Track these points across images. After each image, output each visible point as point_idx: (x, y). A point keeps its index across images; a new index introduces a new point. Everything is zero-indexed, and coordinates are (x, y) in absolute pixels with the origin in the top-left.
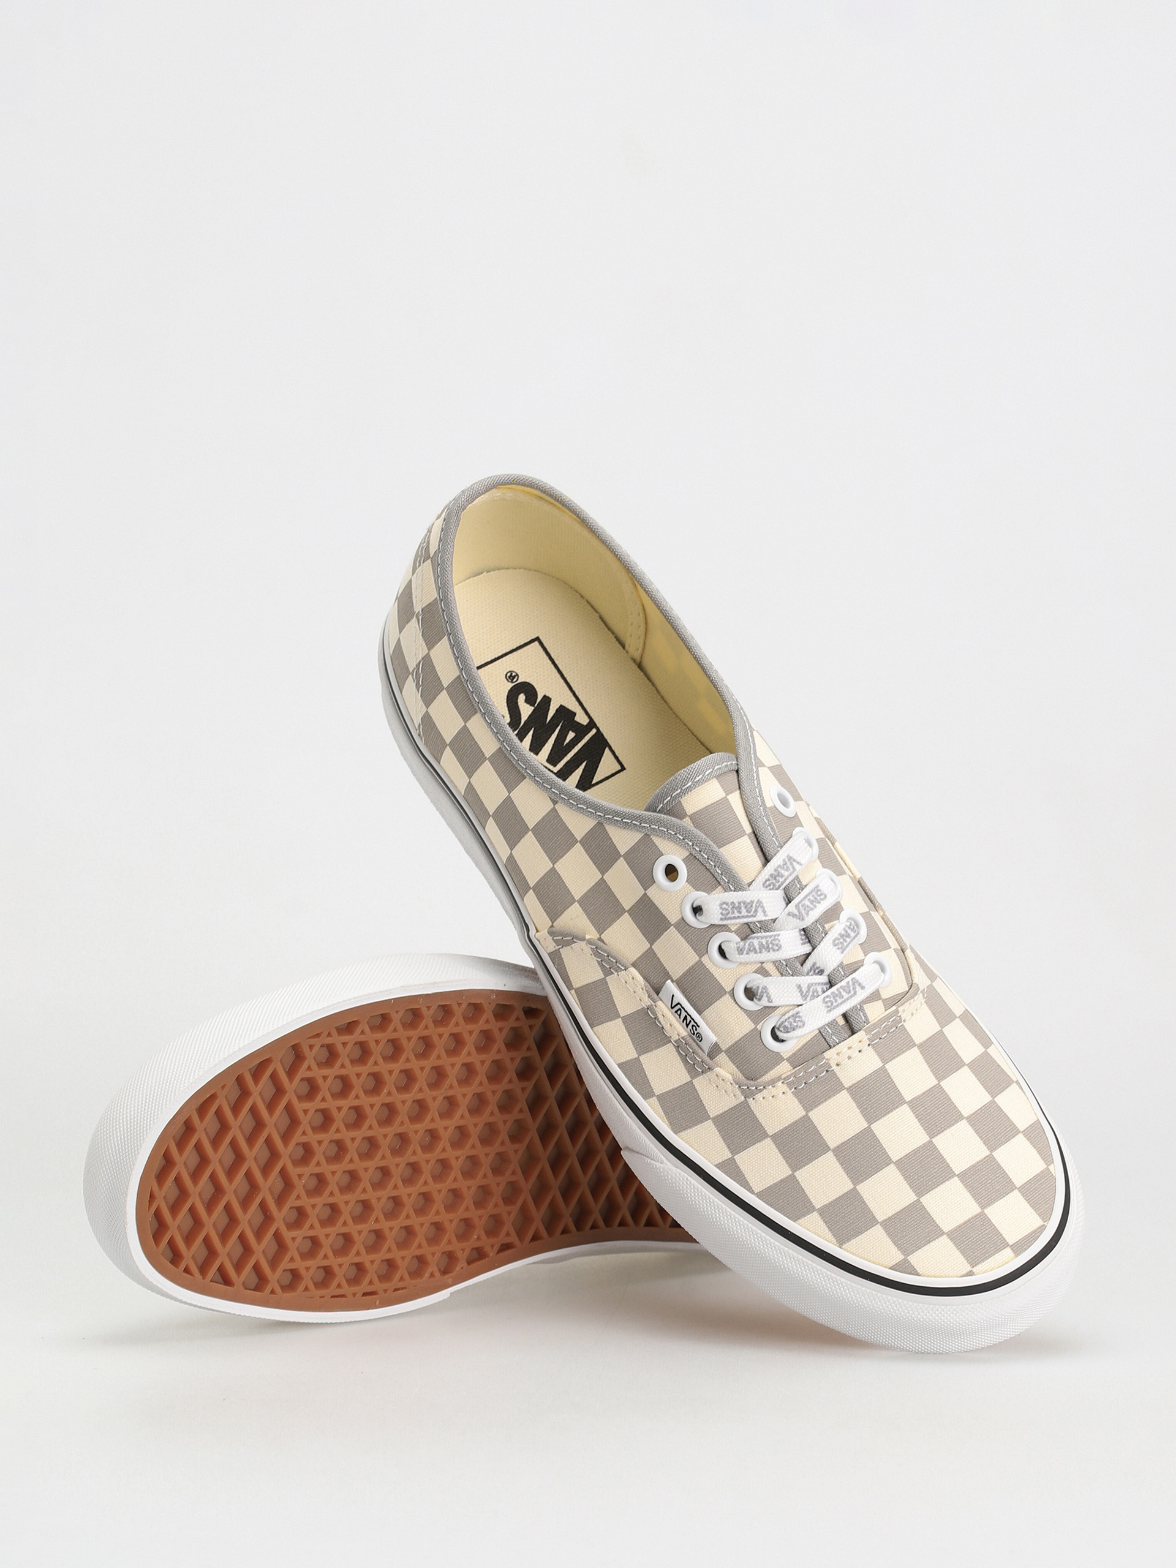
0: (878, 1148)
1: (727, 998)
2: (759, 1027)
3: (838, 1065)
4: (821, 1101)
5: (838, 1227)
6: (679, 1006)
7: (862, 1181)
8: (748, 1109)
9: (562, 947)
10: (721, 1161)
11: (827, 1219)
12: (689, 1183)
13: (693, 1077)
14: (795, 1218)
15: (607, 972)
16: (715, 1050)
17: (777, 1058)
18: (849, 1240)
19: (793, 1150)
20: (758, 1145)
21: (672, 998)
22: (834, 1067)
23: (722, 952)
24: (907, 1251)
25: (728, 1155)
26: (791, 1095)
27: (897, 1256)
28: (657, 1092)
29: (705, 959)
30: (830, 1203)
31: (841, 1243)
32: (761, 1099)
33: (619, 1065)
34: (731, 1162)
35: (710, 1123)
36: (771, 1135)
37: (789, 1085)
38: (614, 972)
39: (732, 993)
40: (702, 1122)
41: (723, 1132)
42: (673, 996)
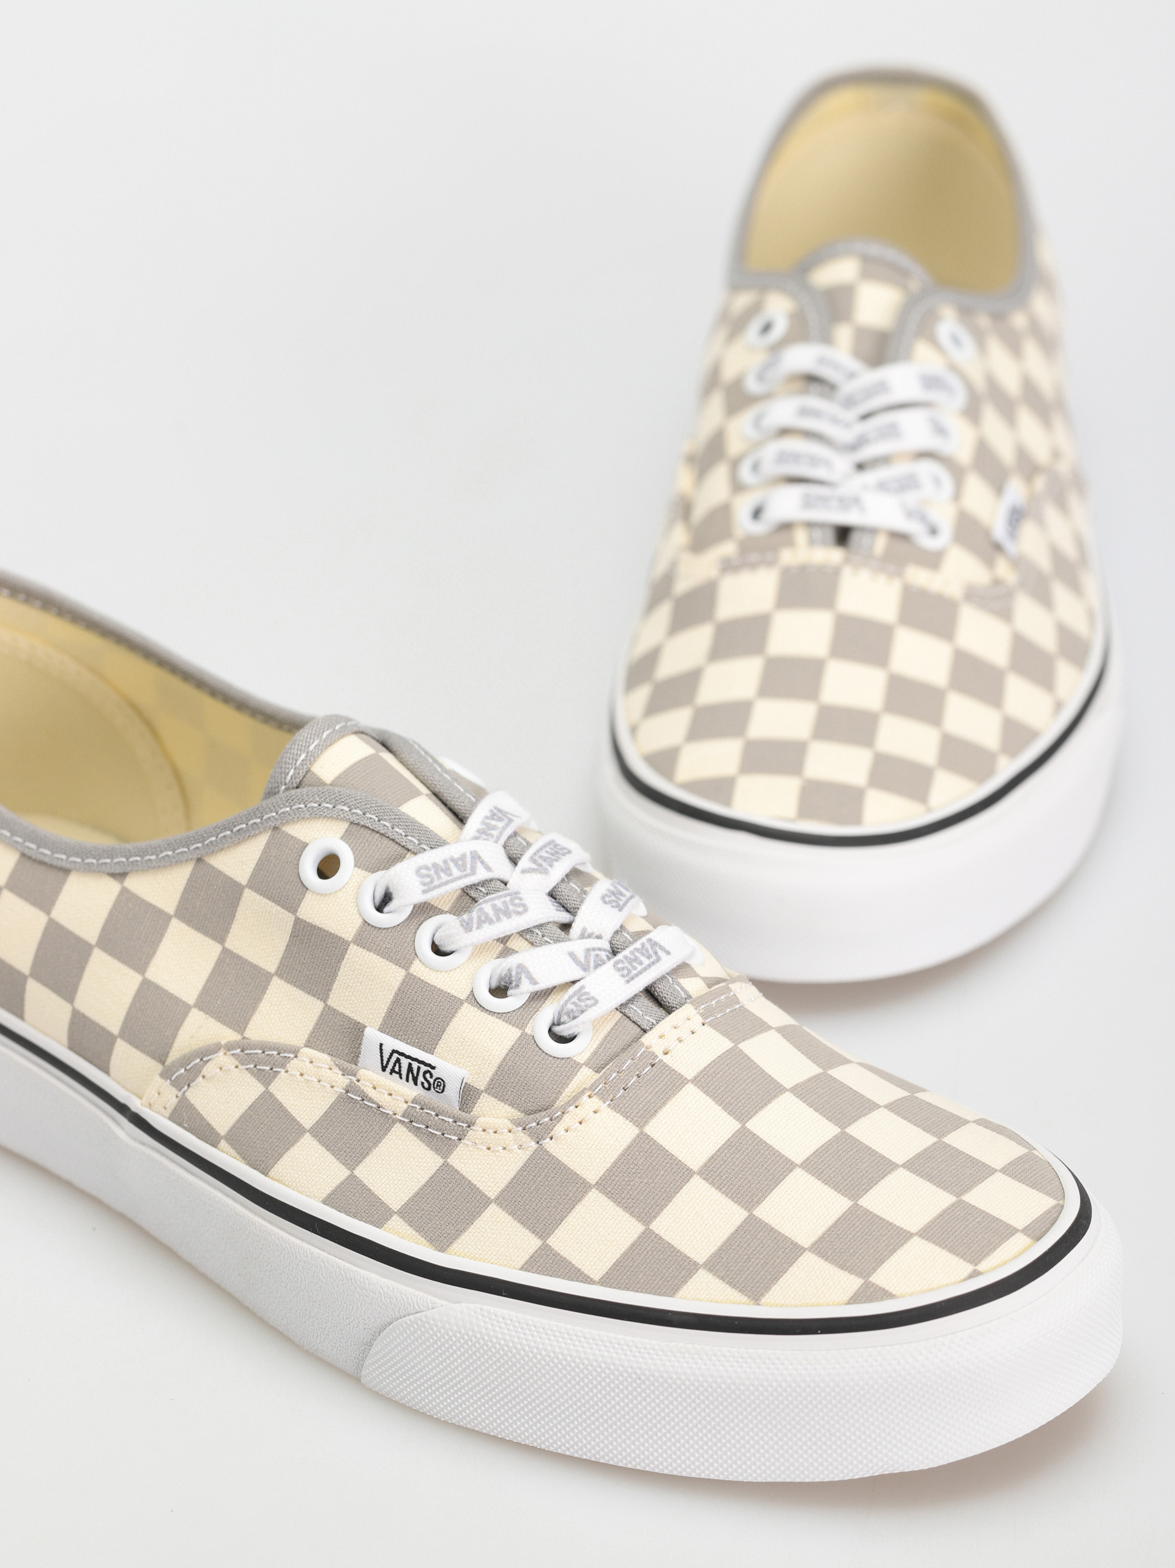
0: (767, 1152)
1: (467, 1010)
2: (528, 1030)
3: (666, 1054)
4: (658, 1106)
5: (744, 1277)
6: (395, 1056)
7: (759, 1202)
8: (547, 1157)
9: (189, 1086)
10: (527, 1257)
11: (724, 1273)
12: (486, 1314)
13: (445, 1155)
14: (672, 1292)
15: (266, 1078)
16: (468, 1095)
17: (570, 1066)
18: (767, 1288)
19: (635, 1193)
20: (579, 1207)
21: (381, 1050)
22: (661, 1056)
23: (437, 950)
24: (864, 1272)
25: (535, 1243)
26: (609, 1110)
27: (854, 1283)
28: (395, 1204)
29: (417, 969)
30: (720, 1249)
31: (756, 1297)
32: (563, 1132)
33: (325, 1202)
34: (543, 1252)
35: (493, 1210)
36: (594, 1182)
37: (602, 1096)
38: (278, 1070)
39: (473, 999)
40: (479, 1213)
41: (519, 1212)
42: (381, 1045)
